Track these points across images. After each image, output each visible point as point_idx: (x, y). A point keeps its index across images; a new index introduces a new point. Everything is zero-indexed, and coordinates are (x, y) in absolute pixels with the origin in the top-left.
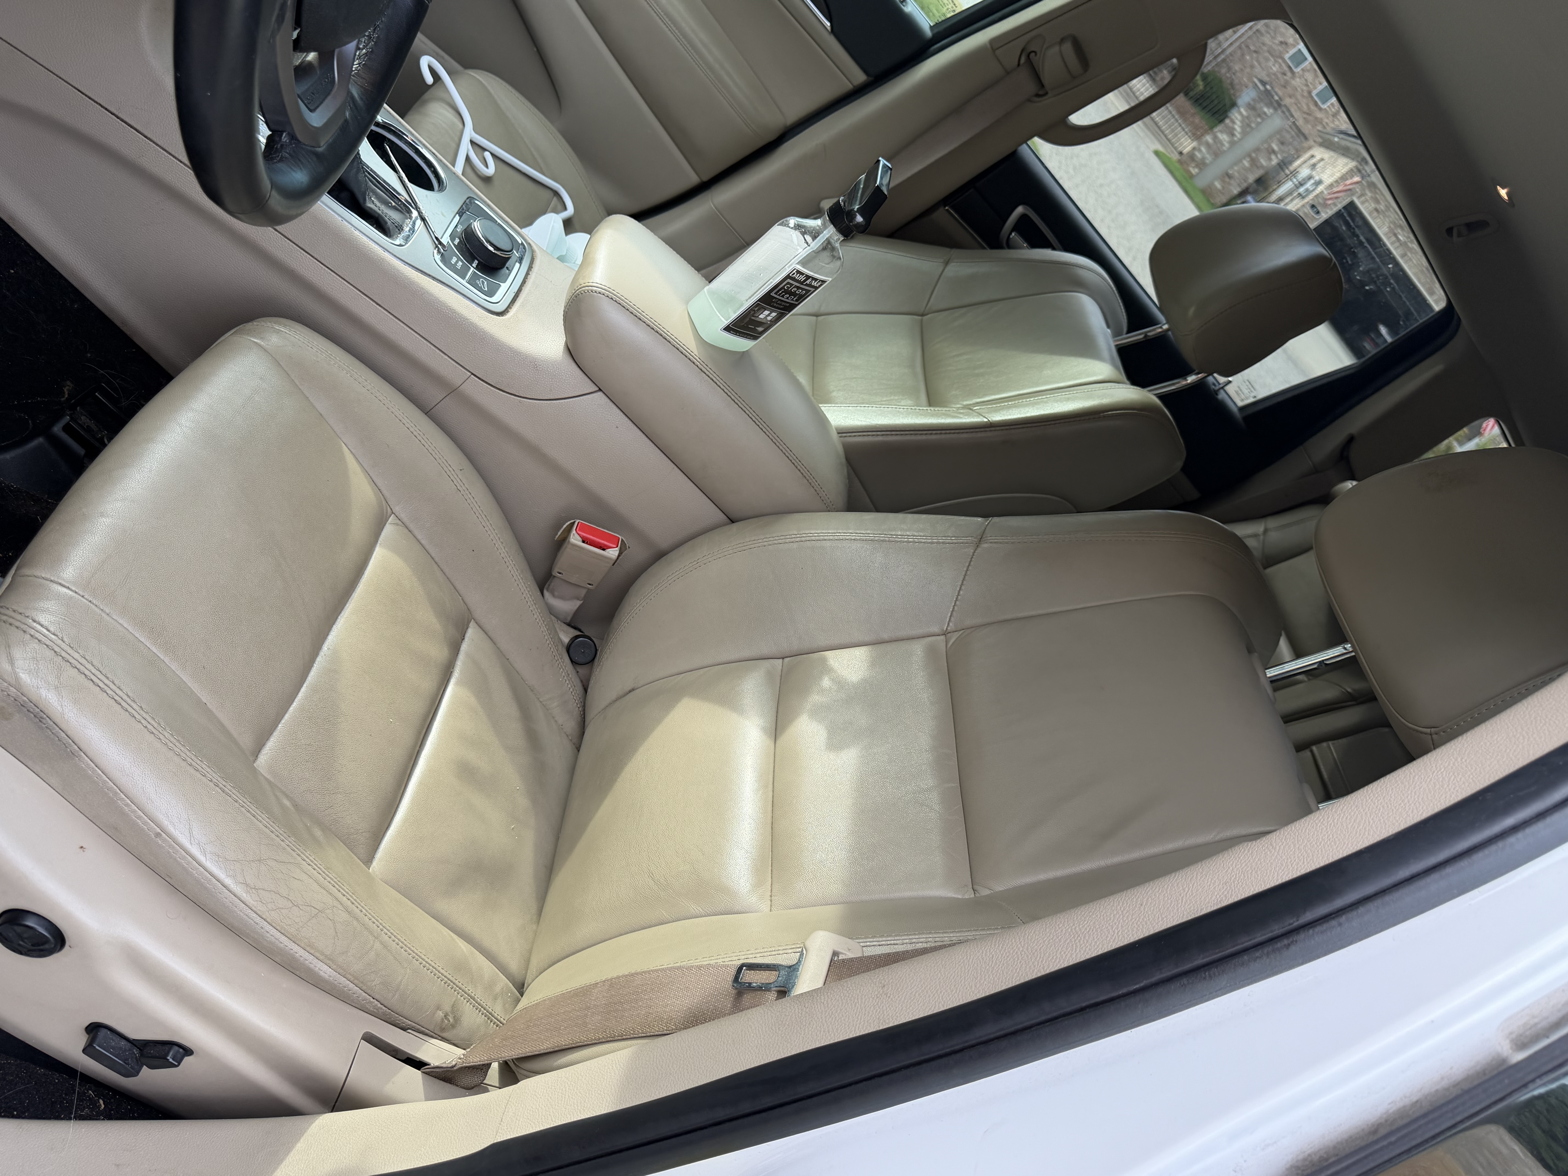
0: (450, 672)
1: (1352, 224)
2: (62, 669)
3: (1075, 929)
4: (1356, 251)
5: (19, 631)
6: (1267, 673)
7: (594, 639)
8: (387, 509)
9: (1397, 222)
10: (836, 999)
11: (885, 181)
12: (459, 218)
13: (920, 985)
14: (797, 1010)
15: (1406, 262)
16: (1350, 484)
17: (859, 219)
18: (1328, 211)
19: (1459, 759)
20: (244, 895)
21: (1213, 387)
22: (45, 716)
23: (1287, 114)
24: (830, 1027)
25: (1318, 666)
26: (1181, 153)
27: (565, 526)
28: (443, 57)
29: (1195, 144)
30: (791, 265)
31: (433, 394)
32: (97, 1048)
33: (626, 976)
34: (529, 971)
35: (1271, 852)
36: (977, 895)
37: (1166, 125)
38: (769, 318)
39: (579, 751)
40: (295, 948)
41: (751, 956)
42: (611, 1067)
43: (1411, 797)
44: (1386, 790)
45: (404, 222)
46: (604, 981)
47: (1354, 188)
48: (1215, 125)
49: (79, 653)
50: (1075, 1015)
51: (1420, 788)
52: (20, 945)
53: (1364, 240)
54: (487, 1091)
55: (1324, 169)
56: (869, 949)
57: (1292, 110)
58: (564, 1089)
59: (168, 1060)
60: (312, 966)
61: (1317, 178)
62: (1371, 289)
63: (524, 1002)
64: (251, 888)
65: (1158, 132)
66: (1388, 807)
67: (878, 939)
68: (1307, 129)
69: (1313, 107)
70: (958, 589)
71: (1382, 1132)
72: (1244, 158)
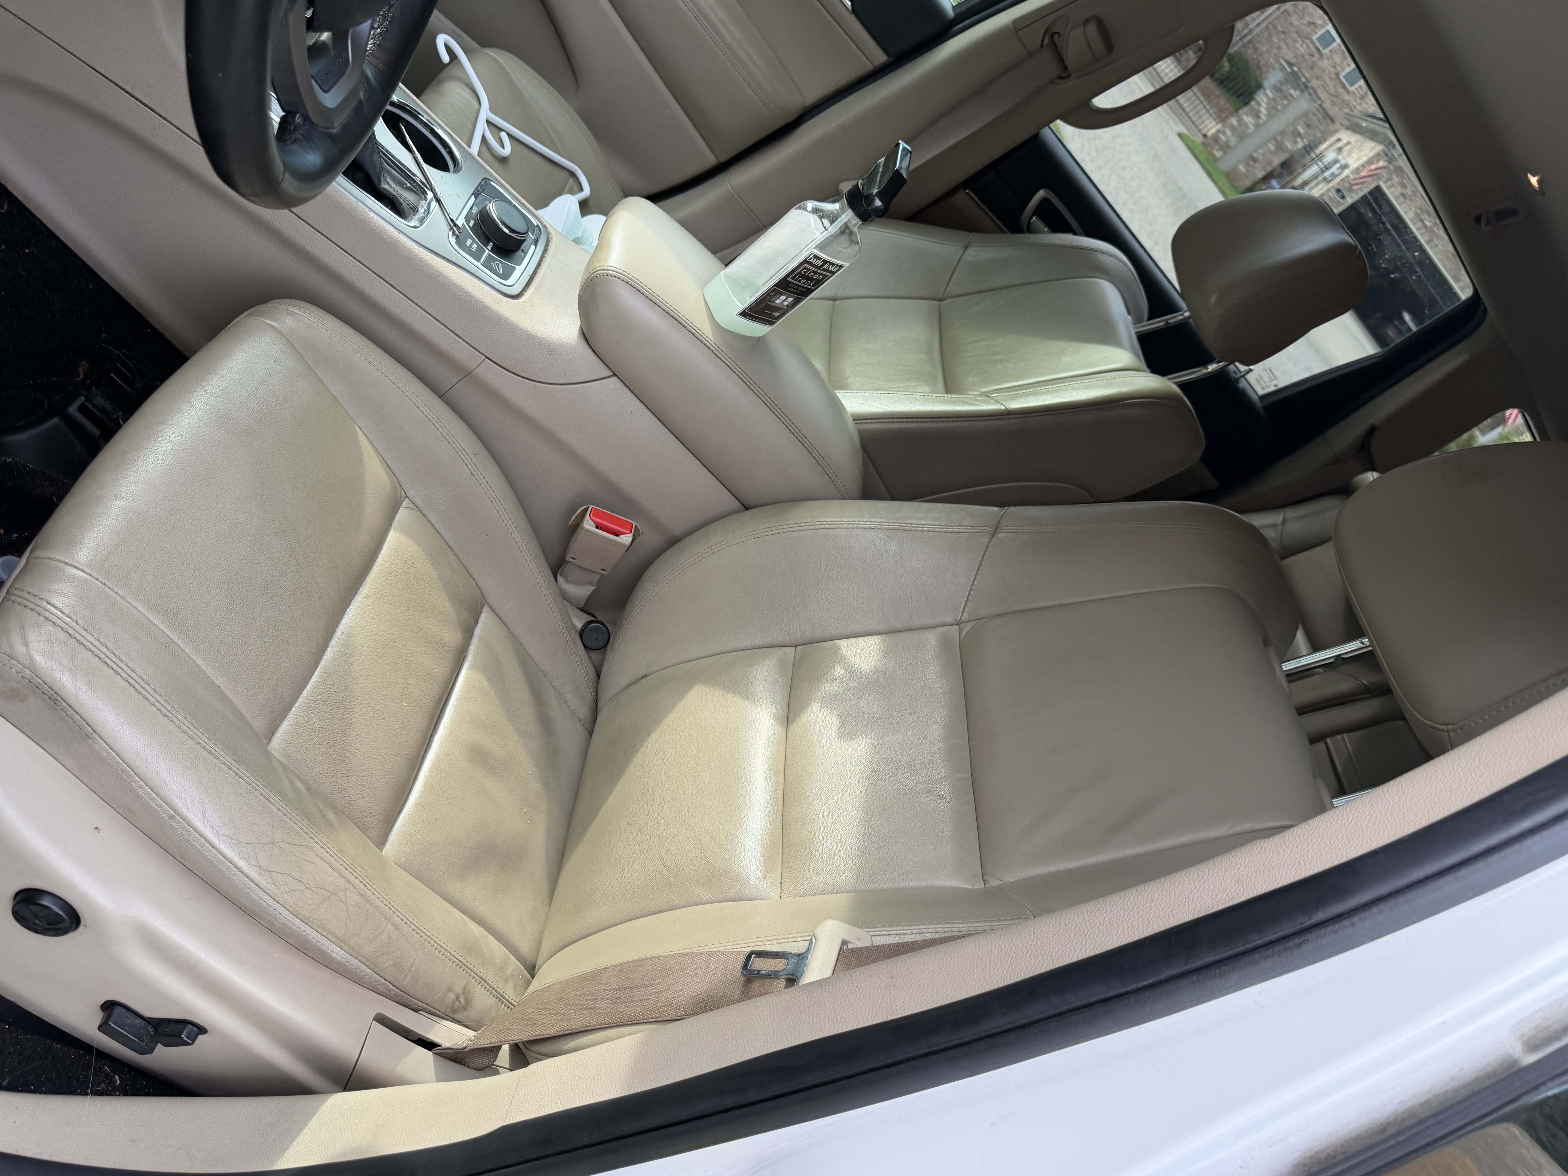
0: (463, 657)
1: (1378, 211)
2: (76, 652)
3: (1085, 923)
4: (1382, 238)
5: (34, 613)
6: (1283, 667)
7: (607, 625)
8: (401, 493)
9: (1423, 207)
10: (844, 989)
11: (905, 164)
12: (474, 199)
13: (928, 977)
14: (806, 999)
15: (1431, 248)
16: (1371, 476)
17: (878, 203)
18: (1354, 195)
19: (1477, 761)
20: (257, 877)
21: (1234, 375)
22: (59, 698)
23: (1314, 96)
24: (839, 1017)
25: (1335, 660)
26: (1205, 136)
27: (578, 512)
28: (459, 35)
29: (1219, 126)
30: (809, 249)
31: (446, 377)
32: (112, 1025)
33: (636, 961)
34: (540, 954)
35: (1284, 850)
36: (987, 886)
37: (1191, 107)
38: (786, 303)
39: (591, 736)
40: (308, 930)
41: (760, 943)
42: (620, 1053)
43: (1427, 797)
44: (1402, 789)
45: (419, 203)
46: (614, 966)
47: (1381, 173)
48: (1241, 108)
49: (93, 636)
50: (1084, 1010)
51: (1436, 789)
52: (35, 923)
53: (1390, 228)
54: (496, 1073)
55: (1350, 153)
56: (878, 938)
57: (1319, 91)
58: (573, 1073)
59: (182, 1038)
60: (324, 948)
61: (1343, 162)
62: (1397, 277)
63: (535, 985)
64: (264, 871)
65: (1183, 114)
66: (1403, 806)
67: (887, 929)
68: (1333, 111)
69: (1340, 90)
70: (973, 579)
71: (1391, 1131)
72: (1269, 141)
